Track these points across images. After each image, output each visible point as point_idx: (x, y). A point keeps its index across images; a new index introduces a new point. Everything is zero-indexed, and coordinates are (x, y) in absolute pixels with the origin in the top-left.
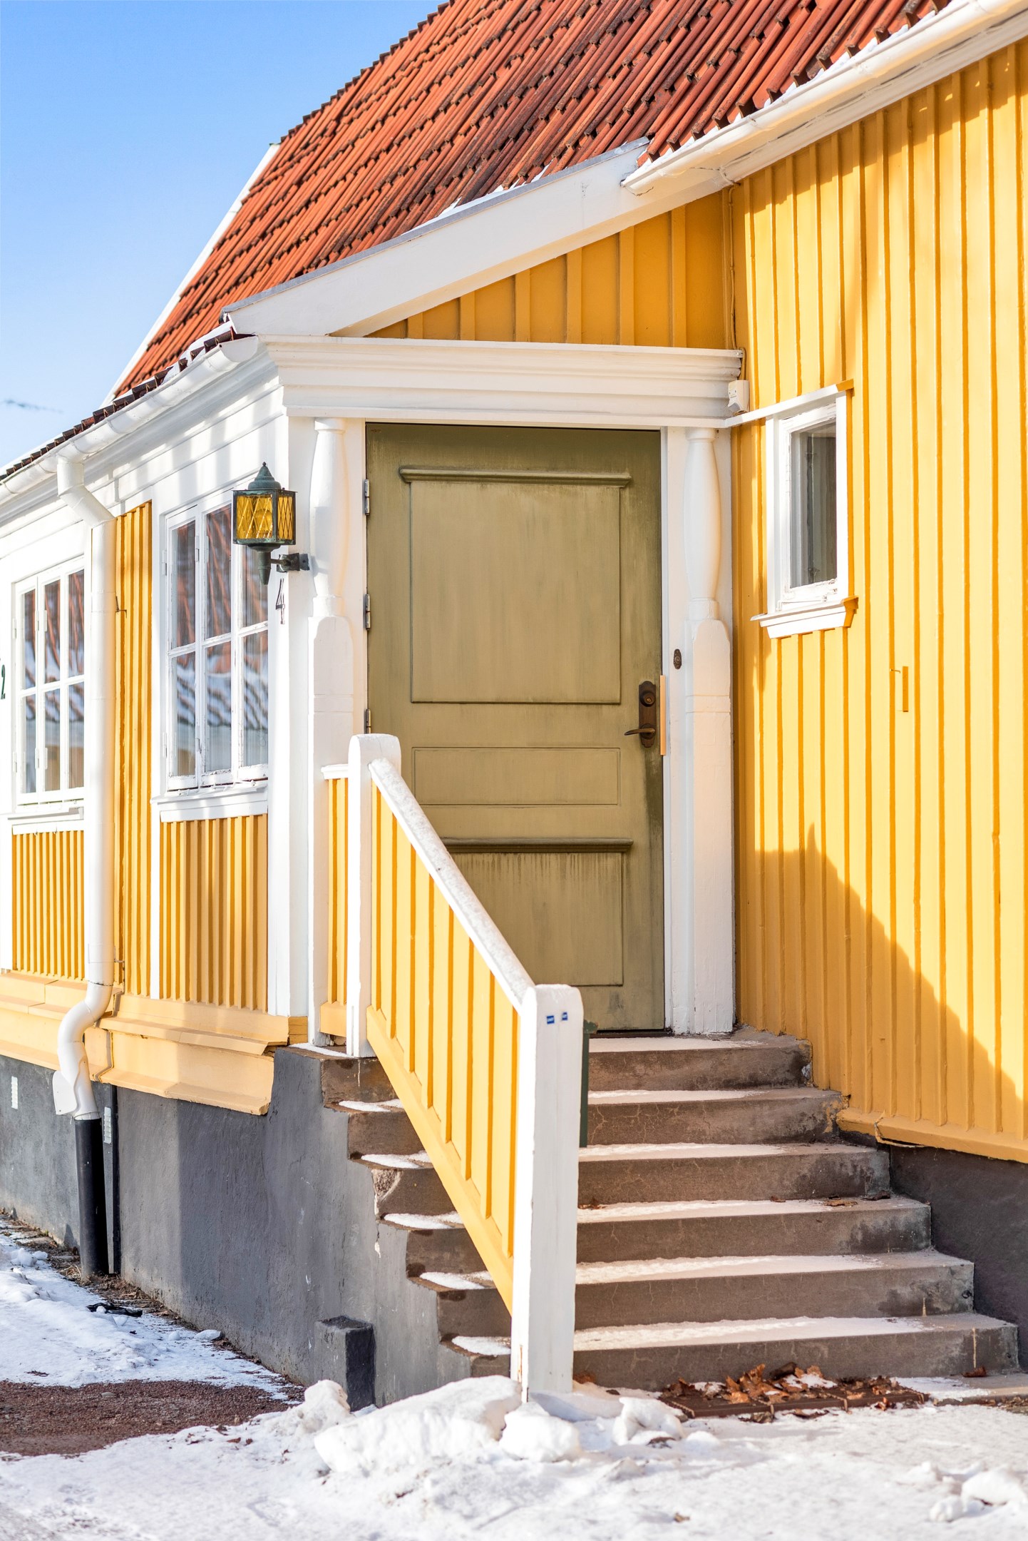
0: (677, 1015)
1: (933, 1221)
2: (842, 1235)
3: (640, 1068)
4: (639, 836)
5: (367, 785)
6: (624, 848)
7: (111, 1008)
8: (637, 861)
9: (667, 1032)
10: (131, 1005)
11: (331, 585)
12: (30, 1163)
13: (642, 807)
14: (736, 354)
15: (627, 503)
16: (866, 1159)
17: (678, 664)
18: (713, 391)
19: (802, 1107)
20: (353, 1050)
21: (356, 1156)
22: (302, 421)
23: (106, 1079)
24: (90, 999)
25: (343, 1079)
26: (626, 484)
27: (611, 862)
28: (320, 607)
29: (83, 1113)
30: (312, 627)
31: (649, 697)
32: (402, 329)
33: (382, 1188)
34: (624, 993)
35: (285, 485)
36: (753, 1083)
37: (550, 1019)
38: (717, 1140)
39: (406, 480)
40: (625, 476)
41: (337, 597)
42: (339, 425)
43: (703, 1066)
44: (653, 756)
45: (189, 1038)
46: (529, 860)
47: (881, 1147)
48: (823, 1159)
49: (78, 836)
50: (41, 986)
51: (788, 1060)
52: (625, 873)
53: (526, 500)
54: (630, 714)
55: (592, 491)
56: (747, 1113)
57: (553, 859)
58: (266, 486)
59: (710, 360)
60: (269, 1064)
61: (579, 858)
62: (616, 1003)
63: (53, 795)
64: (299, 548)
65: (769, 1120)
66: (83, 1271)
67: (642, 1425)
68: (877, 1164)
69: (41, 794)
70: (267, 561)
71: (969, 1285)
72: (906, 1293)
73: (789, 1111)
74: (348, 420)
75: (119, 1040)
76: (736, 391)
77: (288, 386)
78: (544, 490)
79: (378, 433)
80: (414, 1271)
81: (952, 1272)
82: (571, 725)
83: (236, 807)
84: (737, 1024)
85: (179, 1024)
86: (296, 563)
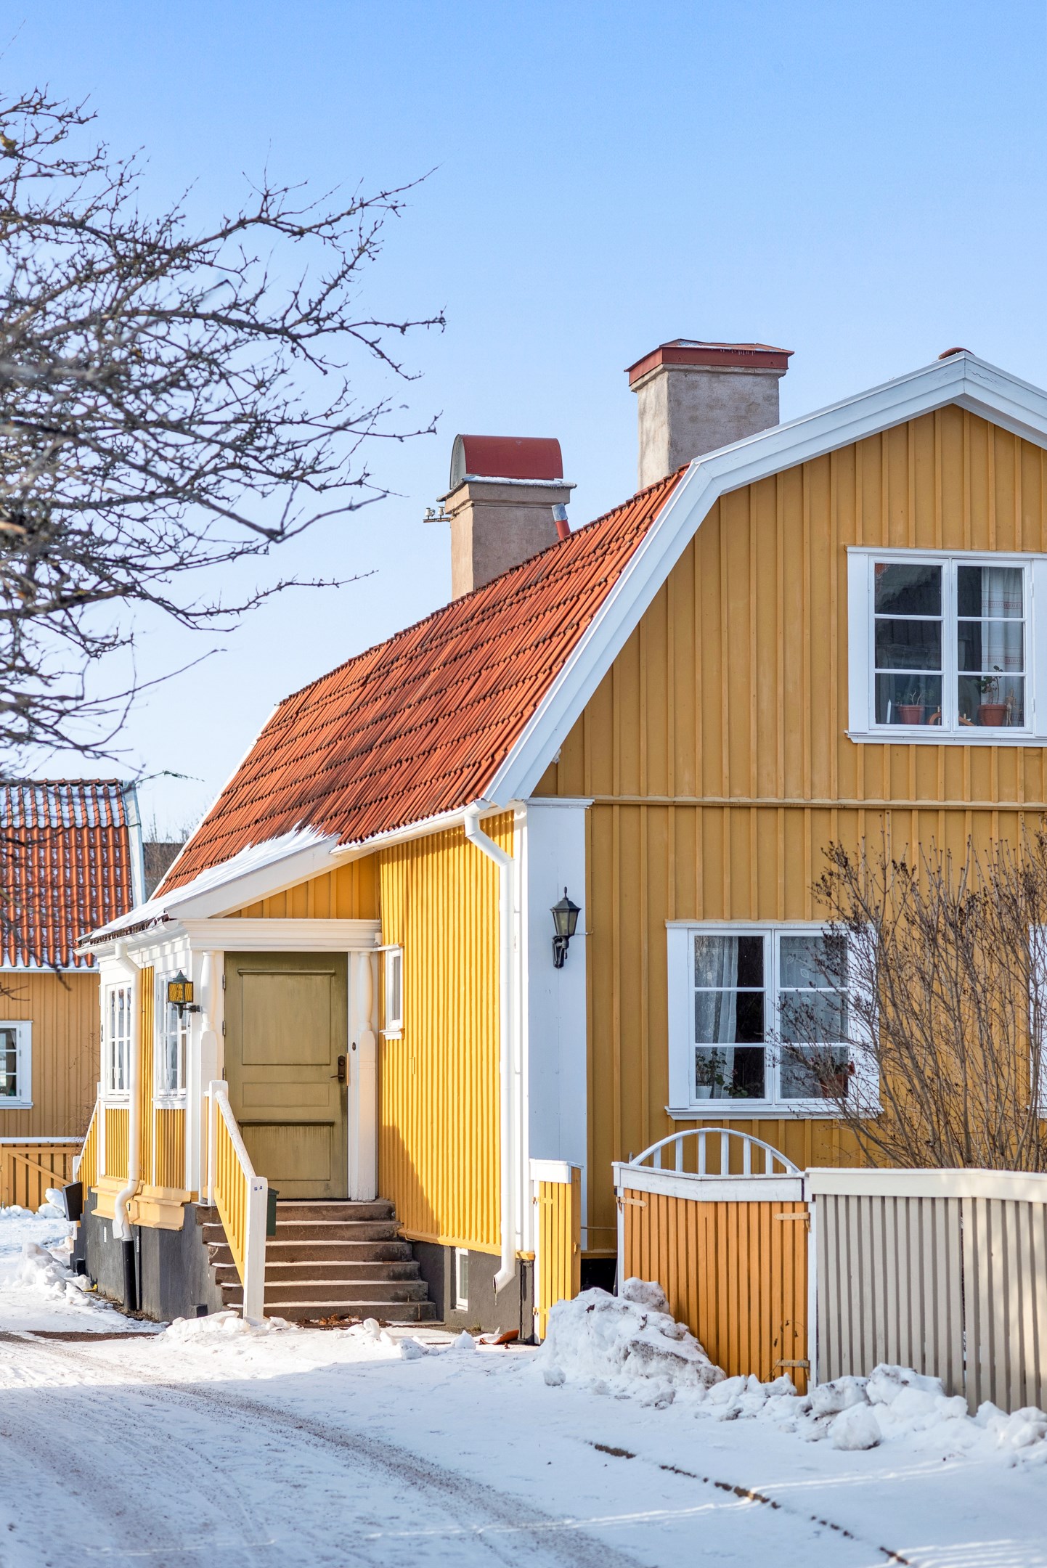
0: (353, 1192)
1: (420, 1269)
2: (384, 1273)
3: (324, 1212)
4: (337, 1119)
5: (215, 1101)
6: (331, 1124)
7: (139, 1191)
8: (337, 1130)
9: (349, 1200)
10: (147, 1190)
11: (209, 1018)
12: (111, 1267)
13: (339, 1107)
14: (376, 921)
15: (334, 984)
16: (403, 1246)
17: (354, 1049)
18: (369, 936)
19: (385, 1228)
20: (209, 1204)
21: (205, 1243)
22: (197, 952)
23: (136, 1223)
24: (128, 1186)
25: (205, 1214)
26: (334, 974)
27: (326, 1129)
28: (204, 1027)
29: (126, 1238)
30: (201, 1034)
31: (342, 1062)
32: (238, 914)
33: (211, 1253)
34: (331, 1183)
35: (190, 980)
36: (371, 1219)
37: (256, 1189)
38: (349, 1240)
39: (241, 974)
40: (333, 971)
41: (211, 1022)
42: (212, 953)
43: (351, 1212)
44: (344, 1086)
45: (164, 1202)
46: (291, 1128)
47: (409, 1242)
48: (385, 1246)
49: (127, 1111)
50: (115, 1183)
51: (386, 1210)
52: (331, 1134)
53: (290, 982)
54: (334, 1069)
55: (319, 977)
56: (363, 1229)
57: (301, 1128)
58: (181, 979)
59: (367, 924)
60: (183, 1209)
61: (312, 1127)
62: (327, 1187)
63: (121, 1091)
64: (196, 1003)
65: (370, 1232)
66: (125, 1309)
67: (275, 1325)
68: (407, 1249)
69: (117, 1090)
70: (182, 1009)
71: (426, 1291)
72: (401, 1293)
73: (379, 1229)
74: (216, 952)
75: (142, 1205)
76: (377, 935)
77: (192, 938)
78: (298, 978)
79: (229, 956)
80: (218, 1282)
81: (420, 1286)
82: (309, 1074)
83: (178, 1106)
84: (377, 1197)
85: (160, 1197)
86: (194, 1009)
